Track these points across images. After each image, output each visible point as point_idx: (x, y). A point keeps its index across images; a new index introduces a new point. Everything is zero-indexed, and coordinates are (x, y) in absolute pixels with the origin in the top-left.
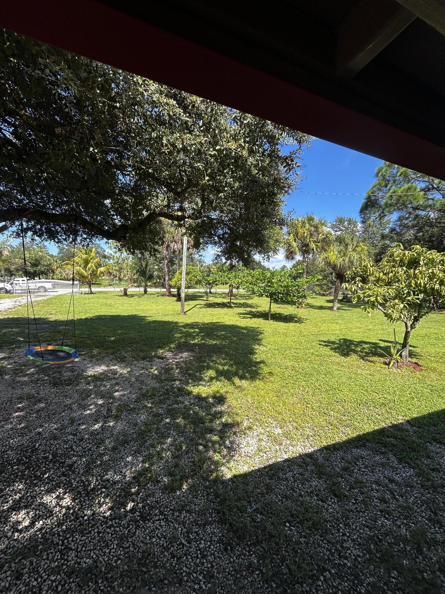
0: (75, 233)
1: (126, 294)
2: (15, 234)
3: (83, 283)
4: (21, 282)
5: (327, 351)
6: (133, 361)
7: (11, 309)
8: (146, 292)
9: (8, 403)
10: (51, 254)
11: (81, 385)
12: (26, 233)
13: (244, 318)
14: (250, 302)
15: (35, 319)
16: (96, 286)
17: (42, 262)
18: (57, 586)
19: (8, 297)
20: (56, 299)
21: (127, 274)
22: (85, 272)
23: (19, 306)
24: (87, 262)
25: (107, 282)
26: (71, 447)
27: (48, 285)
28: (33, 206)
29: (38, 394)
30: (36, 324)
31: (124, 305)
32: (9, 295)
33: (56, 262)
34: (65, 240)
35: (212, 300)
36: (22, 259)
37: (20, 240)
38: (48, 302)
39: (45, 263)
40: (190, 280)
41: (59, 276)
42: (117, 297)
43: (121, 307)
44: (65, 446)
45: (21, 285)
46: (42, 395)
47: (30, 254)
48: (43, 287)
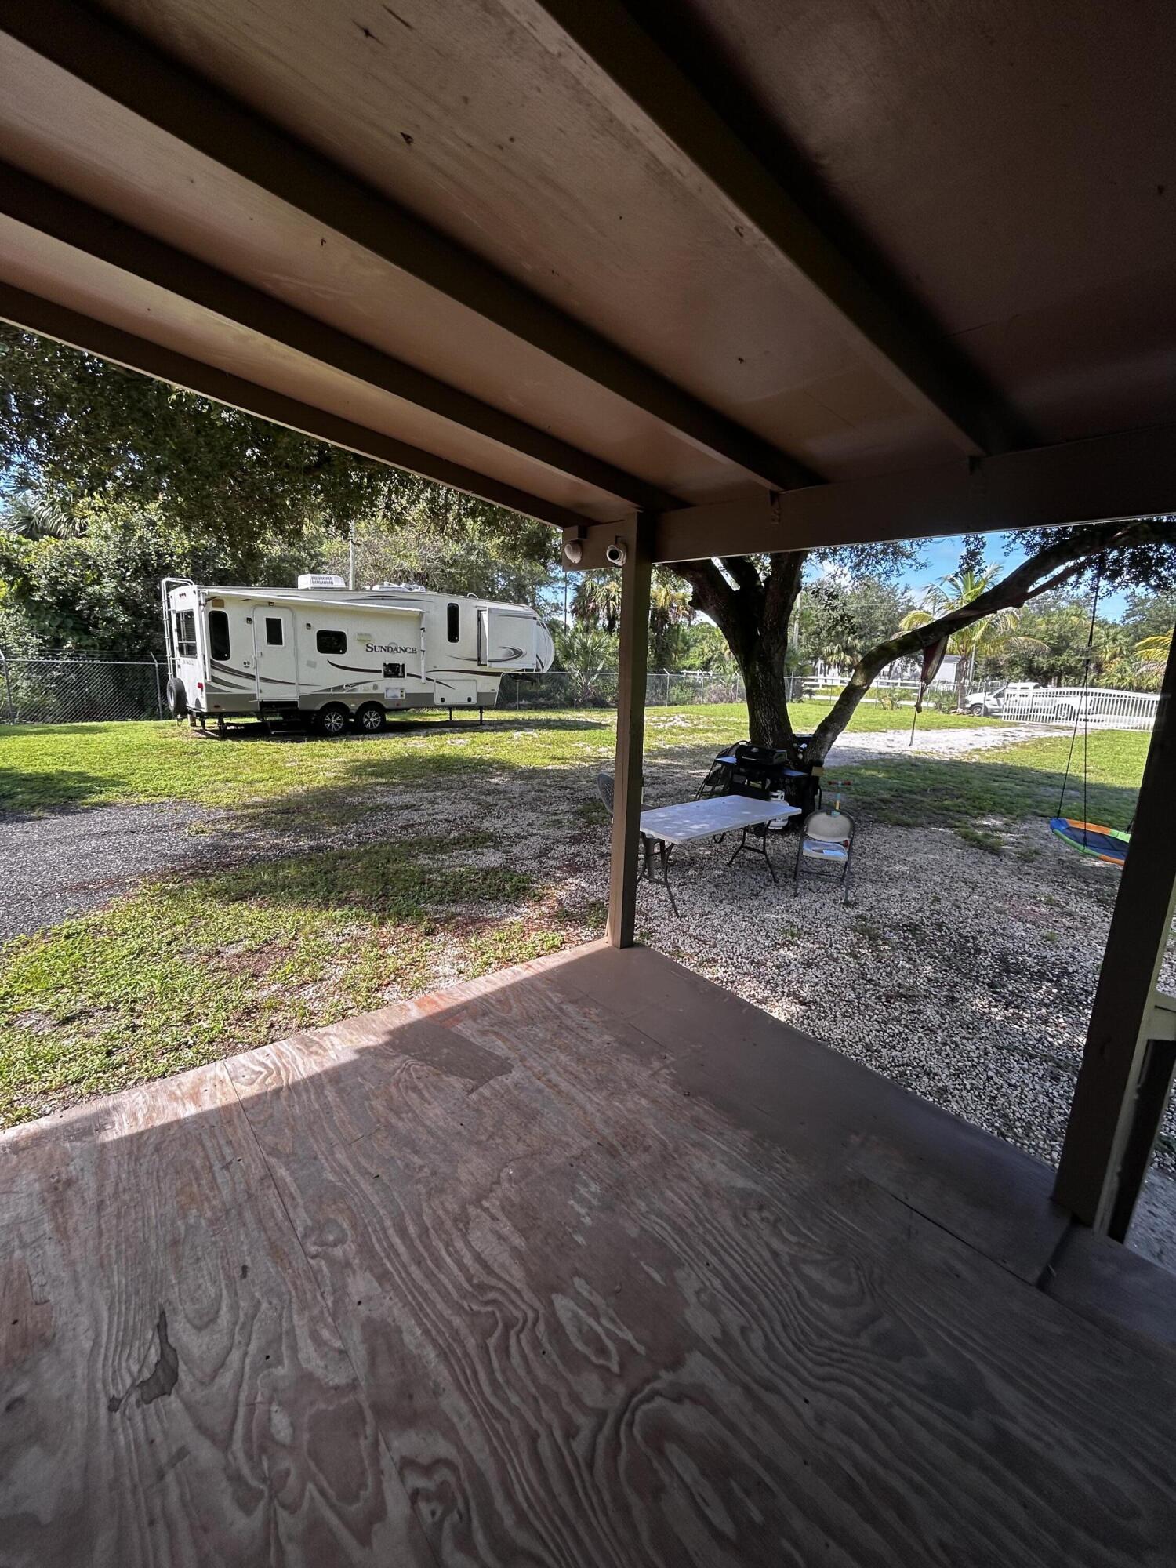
4: (1023, 693)
7: (998, 748)
9: (1015, 898)
17: (1074, 644)
19: (992, 725)
20: (1098, 738)
23: (1013, 744)
27: (1080, 703)
32: (990, 719)
33: (1115, 639)
39: (1083, 645)
41: (1115, 679)
45: (1017, 698)
46: (1073, 906)
47: (1048, 622)
48: (1069, 707)
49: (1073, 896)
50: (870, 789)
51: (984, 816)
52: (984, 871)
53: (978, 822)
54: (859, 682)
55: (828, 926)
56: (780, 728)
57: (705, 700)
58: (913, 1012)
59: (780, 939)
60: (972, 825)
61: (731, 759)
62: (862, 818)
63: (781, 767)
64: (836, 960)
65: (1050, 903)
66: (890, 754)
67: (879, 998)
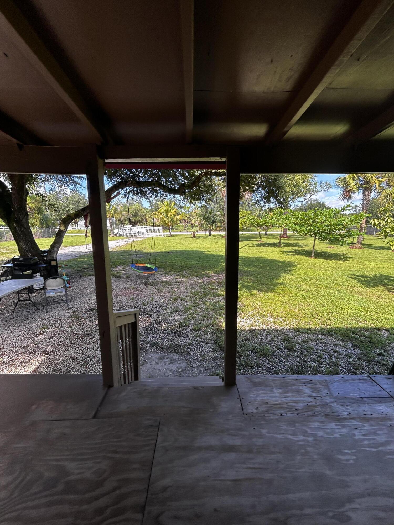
0: (156, 191)
1: (194, 236)
2: (123, 195)
3: (166, 228)
4: (128, 228)
5: (354, 282)
6: (190, 277)
7: (123, 245)
8: (210, 234)
9: (124, 290)
10: (144, 207)
11: (158, 286)
12: (129, 194)
13: (288, 255)
14: (301, 242)
15: (136, 252)
16: (175, 230)
17: (139, 214)
18: (143, 345)
19: (122, 239)
20: (148, 240)
21: (197, 220)
22: (166, 220)
23: (127, 244)
24: (167, 212)
25: (182, 228)
26: (151, 309)
27: (143, 230)
28: (132, 175)
29: (137, 287)
30: (136, 254)
31: (193, 244)
32: (121, 237)
33: (148, 213)
34: (151, 197)
35: (265, 240)
36: (127, 212)
37: (126, 199)
38: (143, 242)
39: (141, 214)
40: (245, 223)
41: (150, 224)
42: (188, 238)
43: (189, 246)
44: (149, 308)
45: (128, 230)
46: (139, 288)
47: (132, 208)
48: (141, 232)
49: (139, 285)
50: (81, 265)
51: (117, 267)
52: (116, 284)
53: (115, 269)
54: (62, 228)
55: (61, 320)
56: (33, 249)
57: (8, 240)
58: (91, 338)
59: (38, 332)
60: (114, 271)
61: (11, 265)
62: (77, 276)
63: (36, 264)
64: (63, 332)
65: (133, 289)
66: (89, 252)
67: (79, 339)
